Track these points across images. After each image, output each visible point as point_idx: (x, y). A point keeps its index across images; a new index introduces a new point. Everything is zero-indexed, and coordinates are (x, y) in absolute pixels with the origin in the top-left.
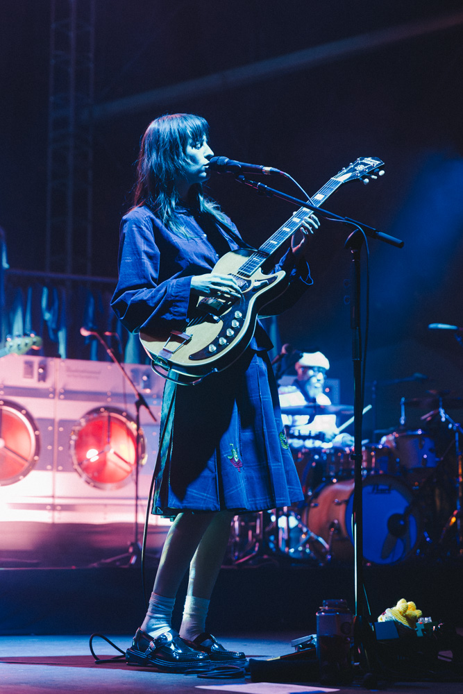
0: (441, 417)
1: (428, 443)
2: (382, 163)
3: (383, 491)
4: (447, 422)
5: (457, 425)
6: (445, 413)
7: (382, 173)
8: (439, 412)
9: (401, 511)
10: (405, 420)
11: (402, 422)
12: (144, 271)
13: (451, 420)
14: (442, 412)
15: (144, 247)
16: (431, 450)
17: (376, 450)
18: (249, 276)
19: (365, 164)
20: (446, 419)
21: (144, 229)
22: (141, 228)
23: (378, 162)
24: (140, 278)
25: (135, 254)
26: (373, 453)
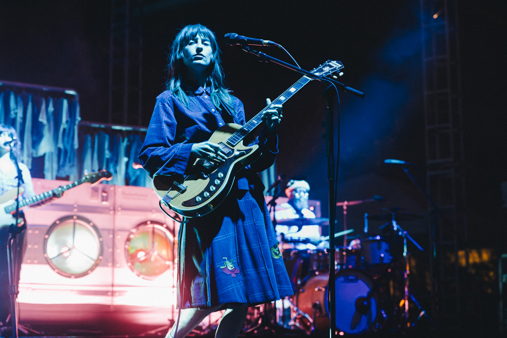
0: (393, 227)
1: (384, 246)
2: (342, 67)
3: (352, 281)
4: (398, 230)
5: (405, 232)
6: (397, 224)
7: (341, 74)
8: (392, 223)
9: (365, 295)
10: (368, 230)
11: (366, 230)
12: (163, 134)
13: (401, 229)
14: (394, 224)
15: (165, 118)
16: (387, 251)
17: (347, 251)
18: (233, 146)
19: (331, 66)
20: (398, 229)
21: (167, 105)
22: (164, 105)
23: (340, 66)
24: (159, 139)
25: (158, 123)
26: (344, 253)
